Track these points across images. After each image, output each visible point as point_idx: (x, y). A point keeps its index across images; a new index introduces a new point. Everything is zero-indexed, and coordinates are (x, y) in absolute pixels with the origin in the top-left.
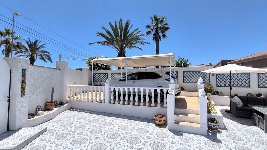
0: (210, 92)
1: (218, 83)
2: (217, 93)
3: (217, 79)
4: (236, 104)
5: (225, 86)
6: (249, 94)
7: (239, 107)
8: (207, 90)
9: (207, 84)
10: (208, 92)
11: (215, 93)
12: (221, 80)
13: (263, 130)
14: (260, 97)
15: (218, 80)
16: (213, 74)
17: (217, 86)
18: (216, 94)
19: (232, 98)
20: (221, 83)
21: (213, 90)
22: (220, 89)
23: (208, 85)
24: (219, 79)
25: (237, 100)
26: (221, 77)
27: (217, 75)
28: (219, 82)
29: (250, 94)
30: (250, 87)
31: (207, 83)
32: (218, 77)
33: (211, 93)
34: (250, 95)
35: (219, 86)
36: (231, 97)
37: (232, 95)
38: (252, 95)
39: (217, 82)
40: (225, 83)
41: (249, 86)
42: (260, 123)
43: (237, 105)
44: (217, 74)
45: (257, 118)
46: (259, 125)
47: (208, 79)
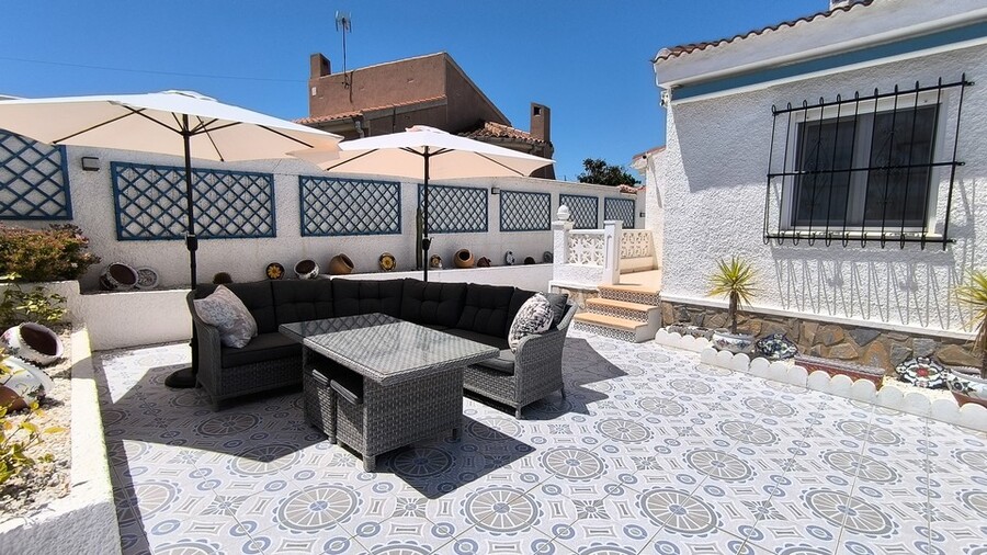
0: (69, 275)
1: (124, 219)
2: (123, 278)
3: (116, 192)
4: (221, 330)
5: (145, 234)
6: (272, 265)
7: (239, 345)
8: (41, 263)
9: (45, 224)
10: (50, 280)
11: (110, 278)
12: (143, 201)
13: (359, 456)
14: (309, 275)
15: (122, 201)
16: (88, 163)
17: (120, 238)
18: (113, 281)
19: (199, 302)
20: (145, 219)
21: (90, 261)
22: (138, 255)
23: (56, 227)
24: (131, 192)
25: (225, 304)
26: (141, 184)
27: (116, 168)
28: (132, 210)
29: (277, 265)
30: (274, 235)
31: (46, 217)
32: (121, 183)
33: (75, 285)
34: (274, 271)
35: (133, 238)
36: (198, 297)
37: (198, 281)
38: (282, 268)
39: (118, 210)
40: (166, 219)
41: (272, 233)
42: (343, 421)
43: (226, 338)
44: (114, 165)
45: (324, 397)
46: (335, 431)
47: (48, 188)
